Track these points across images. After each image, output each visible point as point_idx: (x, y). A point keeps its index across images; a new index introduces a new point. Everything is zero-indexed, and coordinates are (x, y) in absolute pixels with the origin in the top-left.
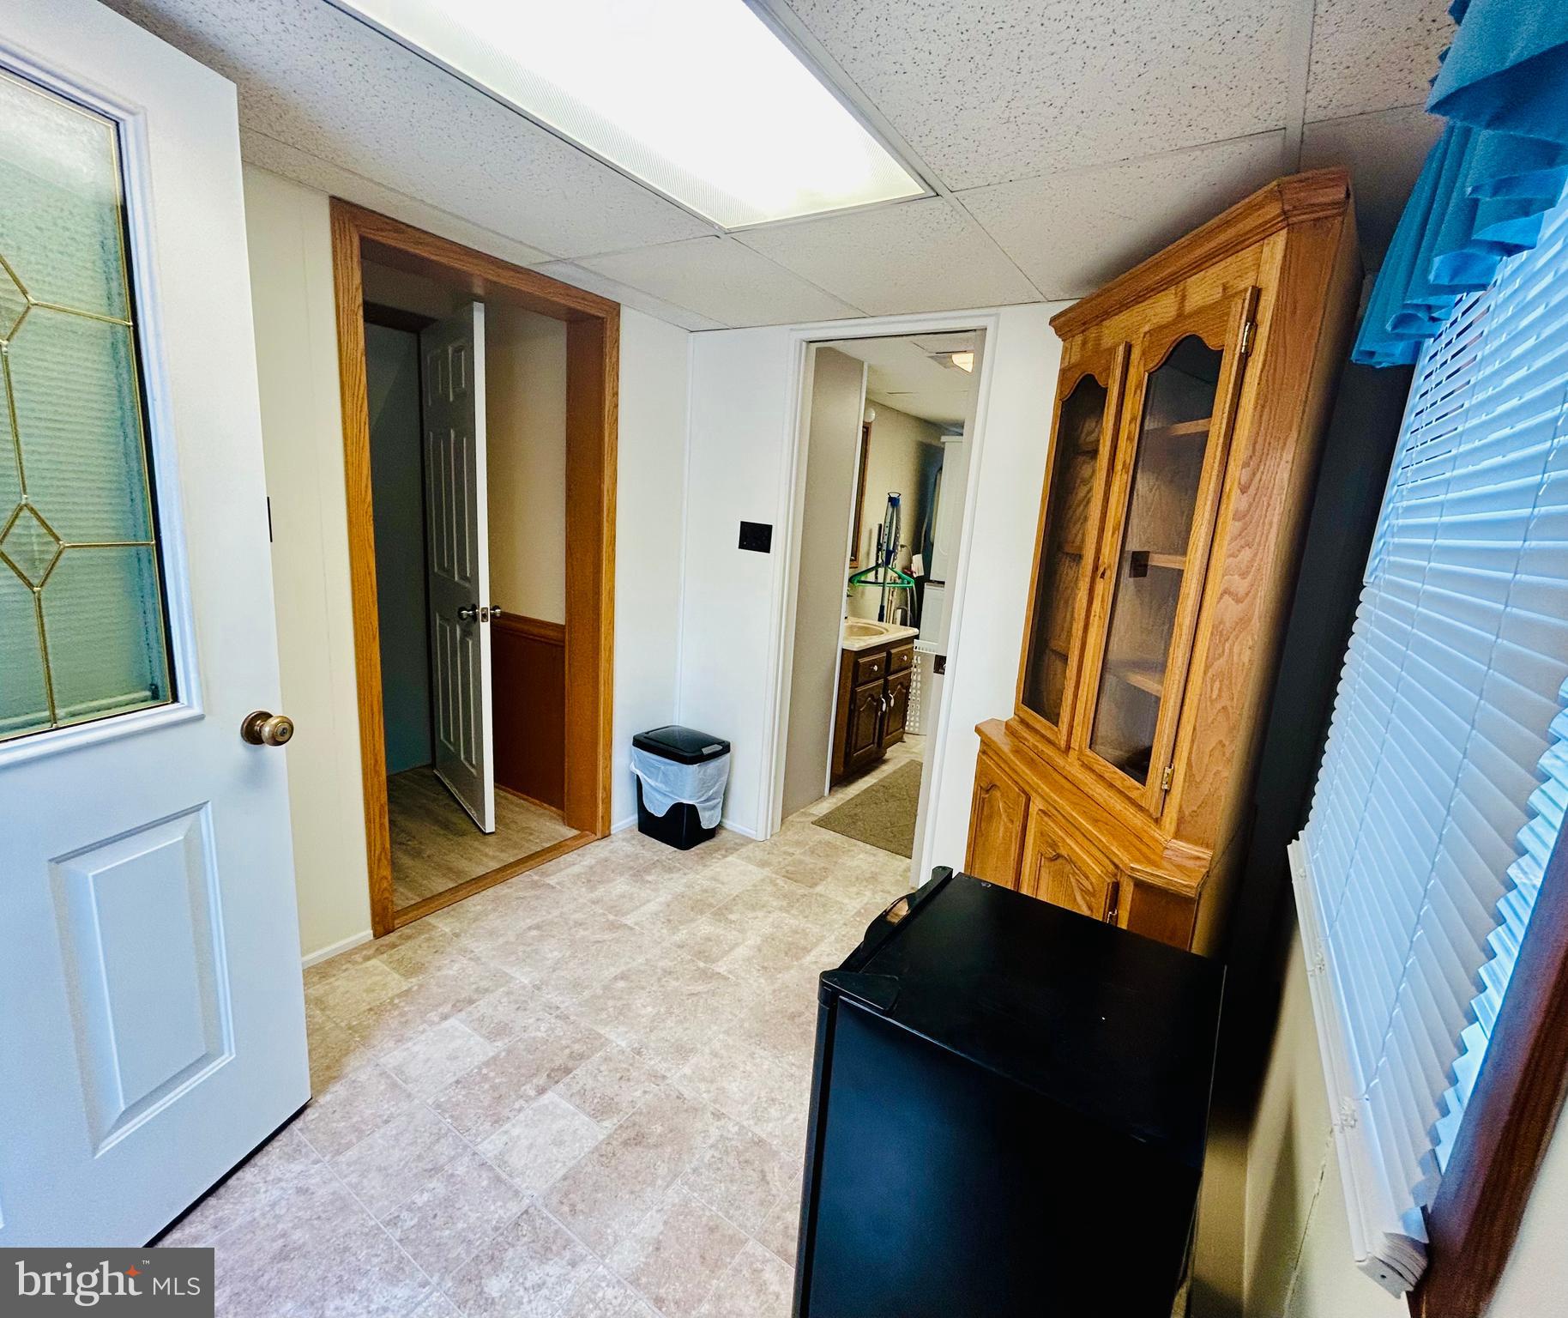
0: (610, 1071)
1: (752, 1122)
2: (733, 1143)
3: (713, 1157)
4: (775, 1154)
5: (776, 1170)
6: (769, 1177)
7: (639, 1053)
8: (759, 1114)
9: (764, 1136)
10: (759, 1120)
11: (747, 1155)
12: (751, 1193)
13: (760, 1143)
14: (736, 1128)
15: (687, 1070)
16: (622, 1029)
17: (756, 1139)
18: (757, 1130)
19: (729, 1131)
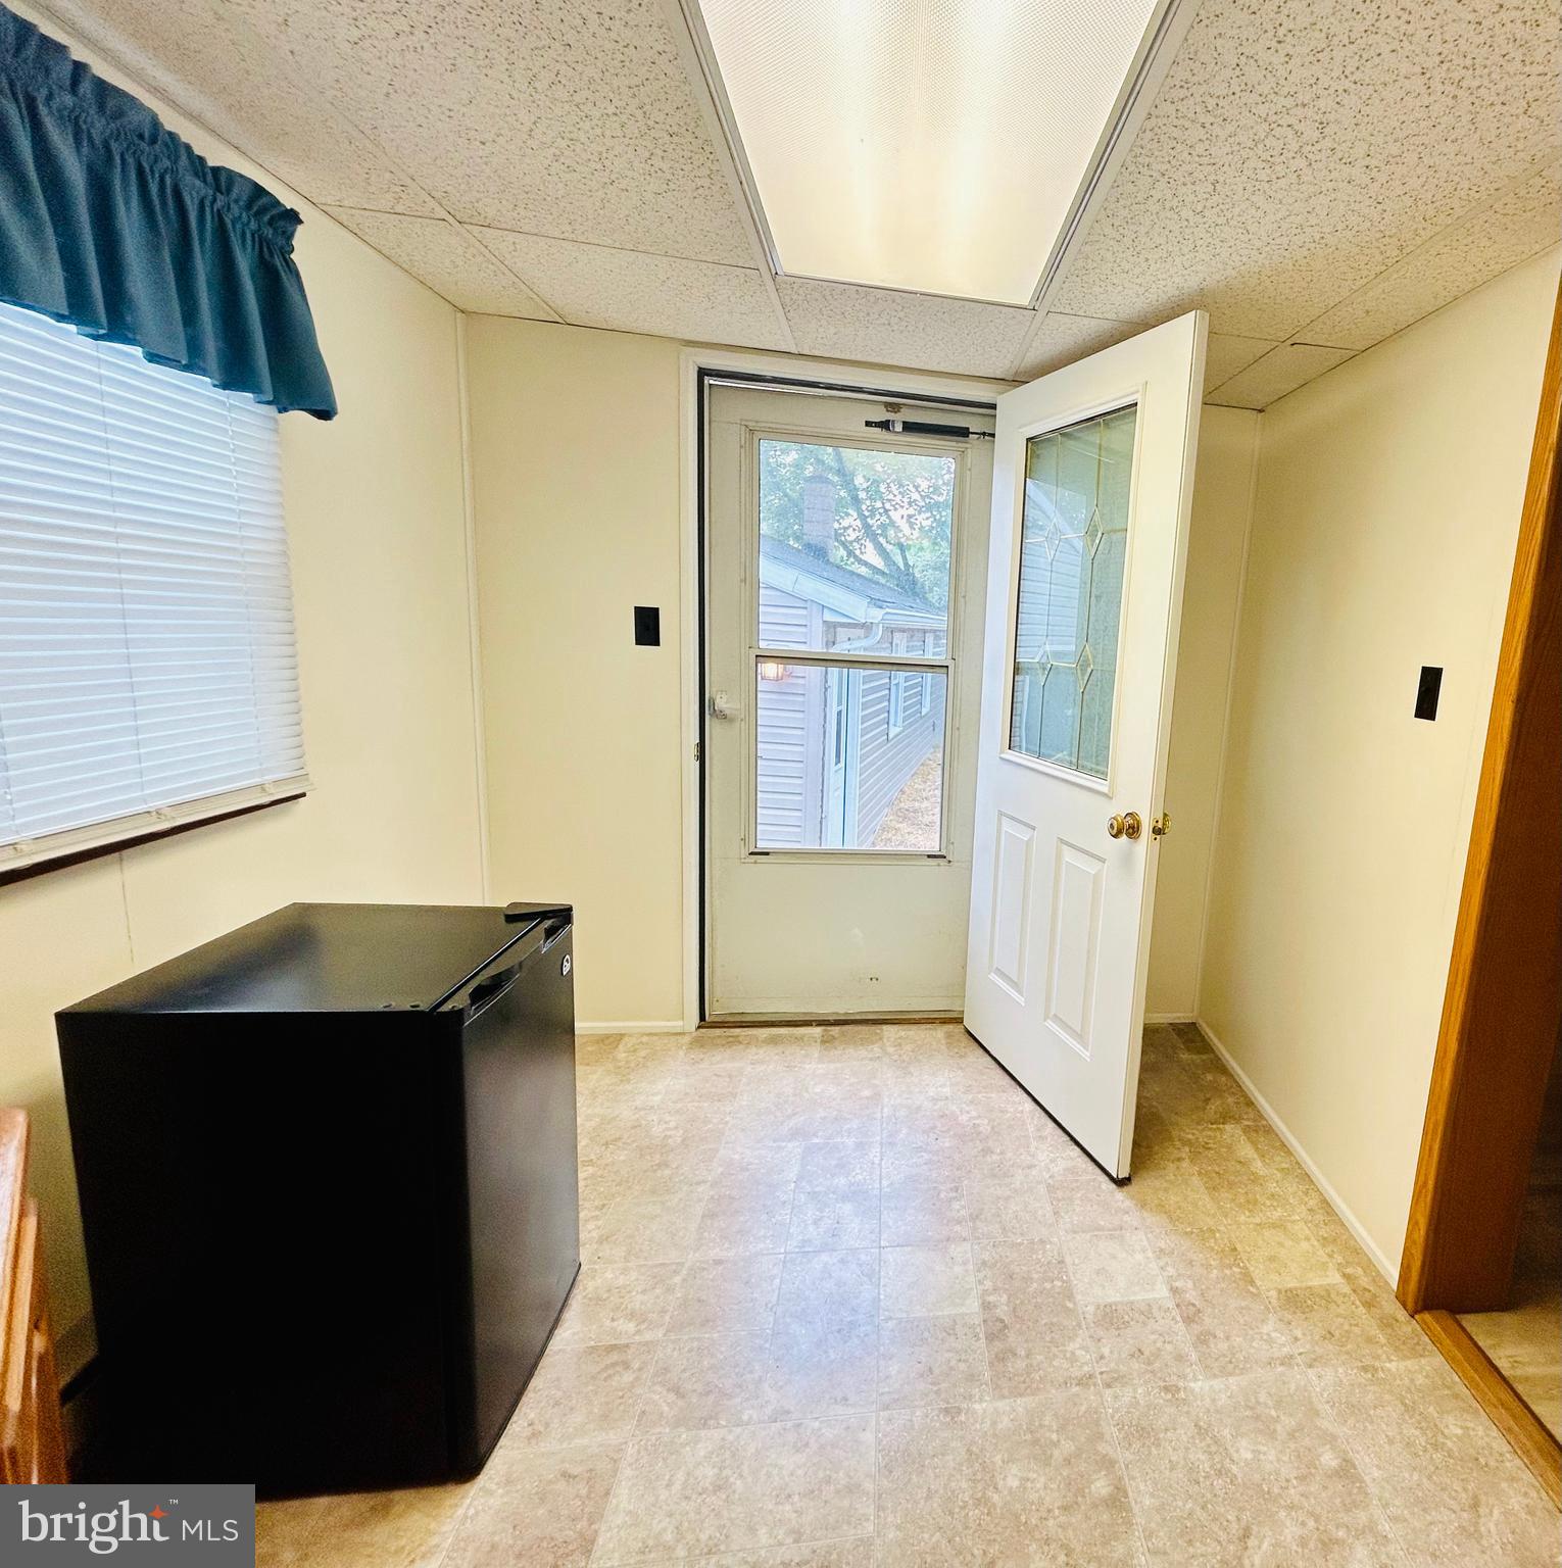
0: (952, 1368)
1: (731, 1438)
2: (739, 1400)
3: (751, 1372)
4: (679, 1422)
5: (666, 1409)
6: (672, 1397)
7: (947, 1411)
8: (728, 1454)
9: (703, 1433)
10: (722, 1447)
11: (712, 1398)
12: (684, 1370)
13: (704, 1423)
14: (745, 1417)
15: (868, 1437)
16: (1005, 1423)
17: (712, 1422)
18: (716, 1434)
19: (753, 1407)
